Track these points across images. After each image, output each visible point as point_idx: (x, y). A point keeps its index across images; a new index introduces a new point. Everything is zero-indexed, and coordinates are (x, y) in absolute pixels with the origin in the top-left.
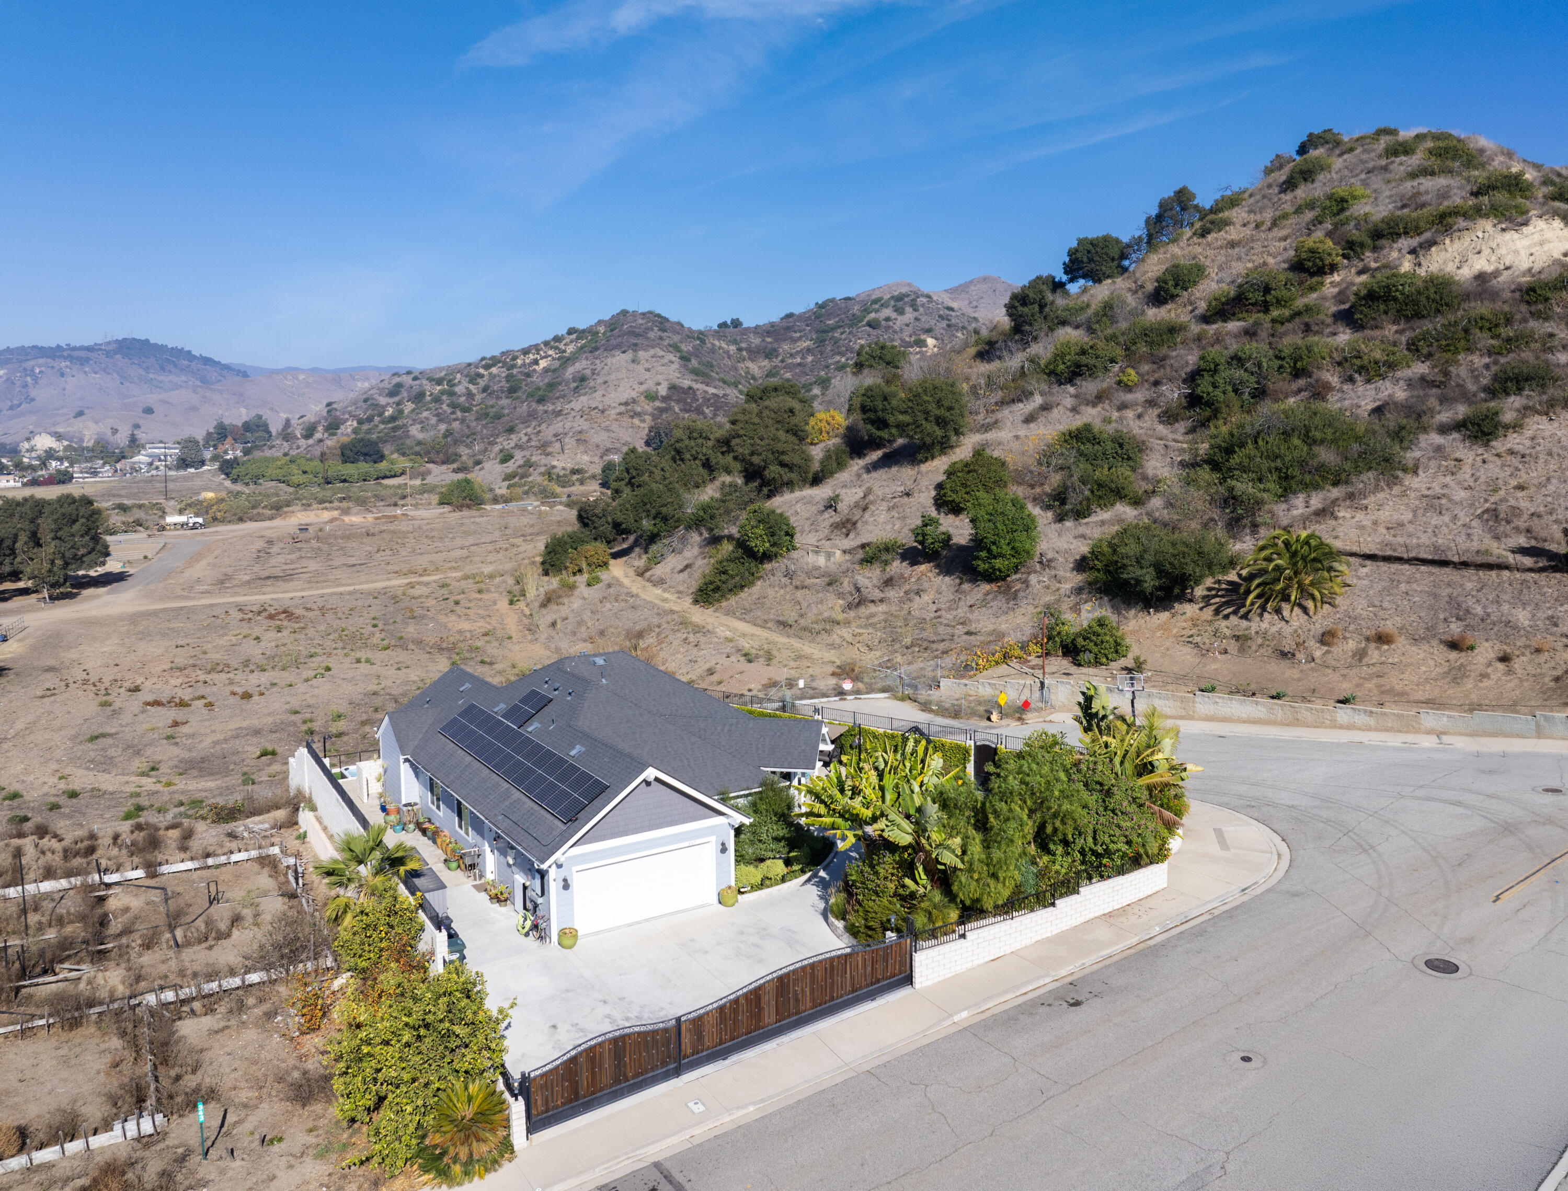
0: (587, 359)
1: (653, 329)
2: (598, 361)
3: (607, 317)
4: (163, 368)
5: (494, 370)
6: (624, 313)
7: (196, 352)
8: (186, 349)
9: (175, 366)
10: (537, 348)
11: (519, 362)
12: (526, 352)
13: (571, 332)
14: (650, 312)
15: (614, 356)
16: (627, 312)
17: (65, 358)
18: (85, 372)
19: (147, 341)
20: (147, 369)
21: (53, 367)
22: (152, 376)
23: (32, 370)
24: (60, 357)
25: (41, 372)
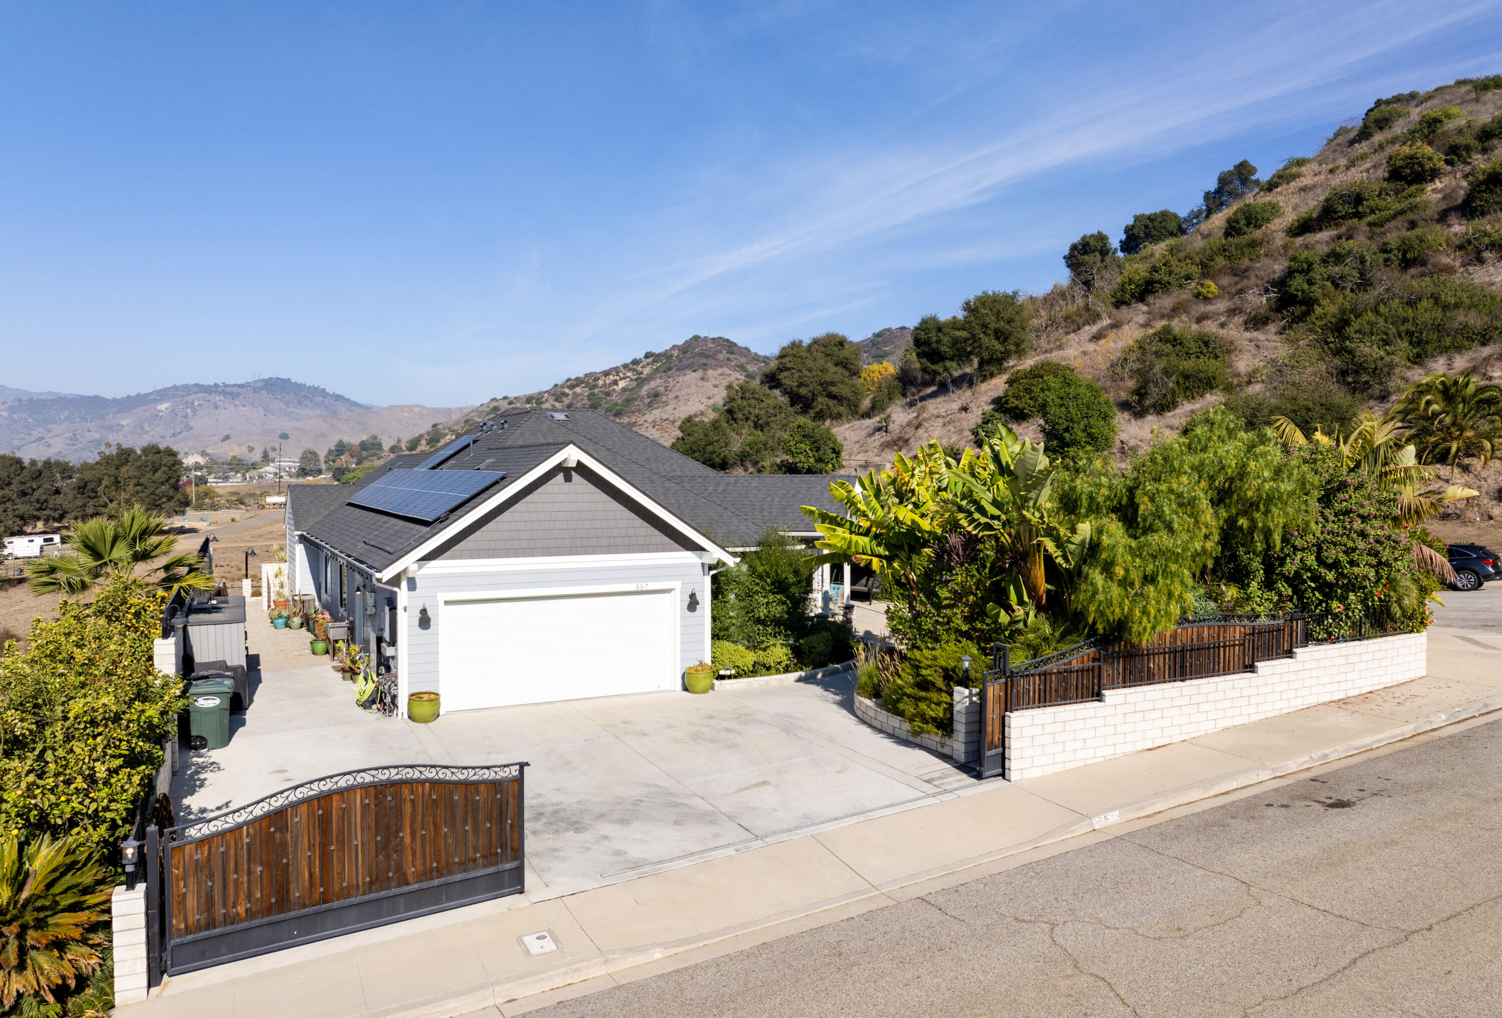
0: (661, 378)
1: (721, 352)
2: (671, 380)
3: (680, 342)
4: (300, 403)
5: (578, 390)
6: (696, 338)
7: (330, 390)
8: (321, 387)
9: (311, 401)
10: (616, 370)
11: (601, 382)
12: (606, 373)
13: (648, 355)
14: (720, 338)
15: (685, 375)
16: (699, 337)
17: (220, 393)
18: (236, 406)
19: (289, 380)
20: (287, 404)
21: (209, 401)
22: (291, 409)
23: (192, 404)
24: (215, 392)
25: (199, 405)
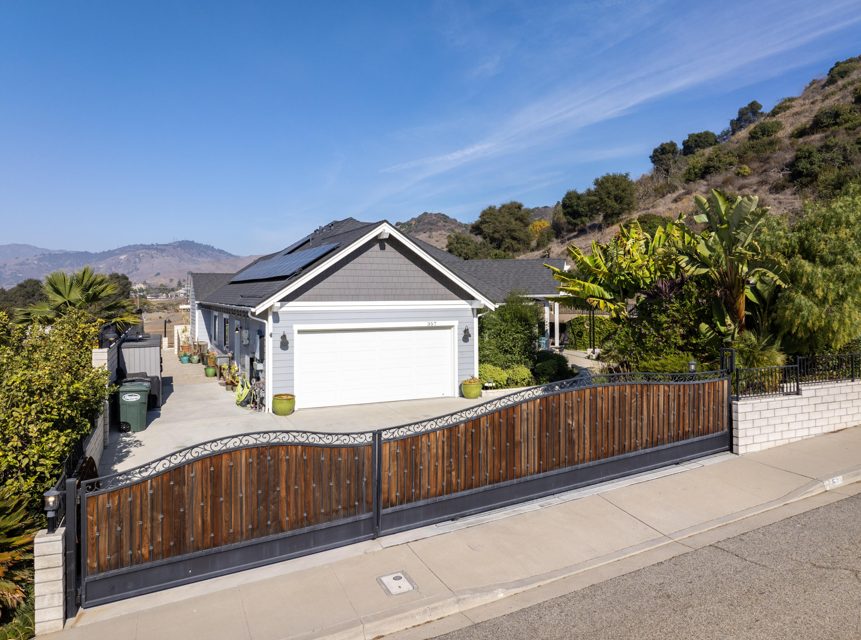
1: (440, 222)
3: (416, 216)
4: (199, 254)
6: (425, 214)
7: (216, 247)
8: (211, 245)
9: (206, 253)
13: (397, 224)
14: (439, 214)
16: (427, 213)
17: (154, 249)
18: (163, 256)
19: (193, 242)
20: (192, 255)
21: (148, 254)
22: (194, 258)
23: (139, 255)
24: (152, 249)
25: (143, 256)
